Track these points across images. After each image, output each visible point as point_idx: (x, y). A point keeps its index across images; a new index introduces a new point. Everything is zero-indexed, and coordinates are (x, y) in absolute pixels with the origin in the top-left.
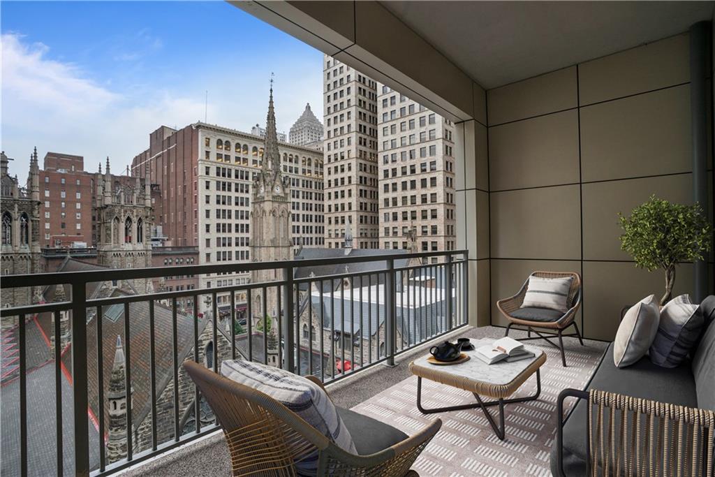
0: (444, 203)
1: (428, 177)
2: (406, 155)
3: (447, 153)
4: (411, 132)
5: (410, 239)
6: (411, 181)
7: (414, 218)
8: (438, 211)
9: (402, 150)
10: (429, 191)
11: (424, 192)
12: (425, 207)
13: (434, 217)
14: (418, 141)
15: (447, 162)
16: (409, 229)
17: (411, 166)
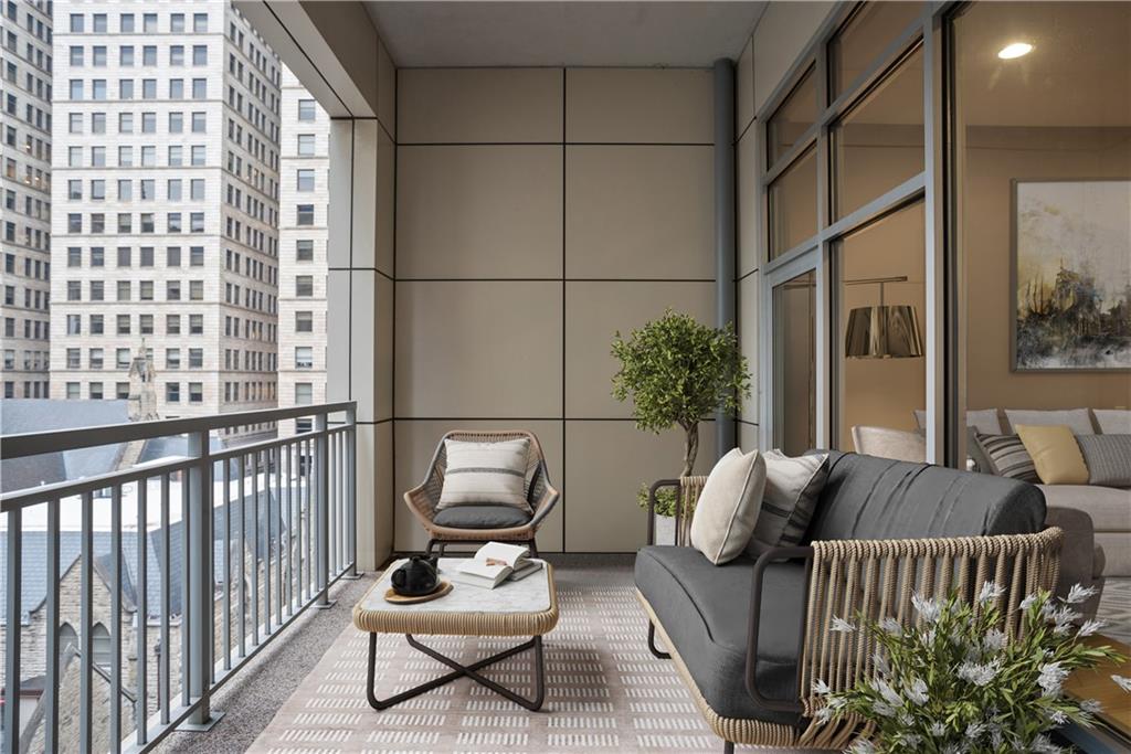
0: (221, 304)
1: (185, 245)
2: (130, 188)
3: (230, 200)
4: (147, 140)
5: (137, 377)
6: (143, 249)
7: (147, 330)
8: (204, 319)
9: (123, 175)
10: (185, 274)
11: (173, 274)
12: (174, 309)
13: (197, 330)
14: (165, 163)
15: (230, 220)
16: (134, 353)
17: (143, 215)
